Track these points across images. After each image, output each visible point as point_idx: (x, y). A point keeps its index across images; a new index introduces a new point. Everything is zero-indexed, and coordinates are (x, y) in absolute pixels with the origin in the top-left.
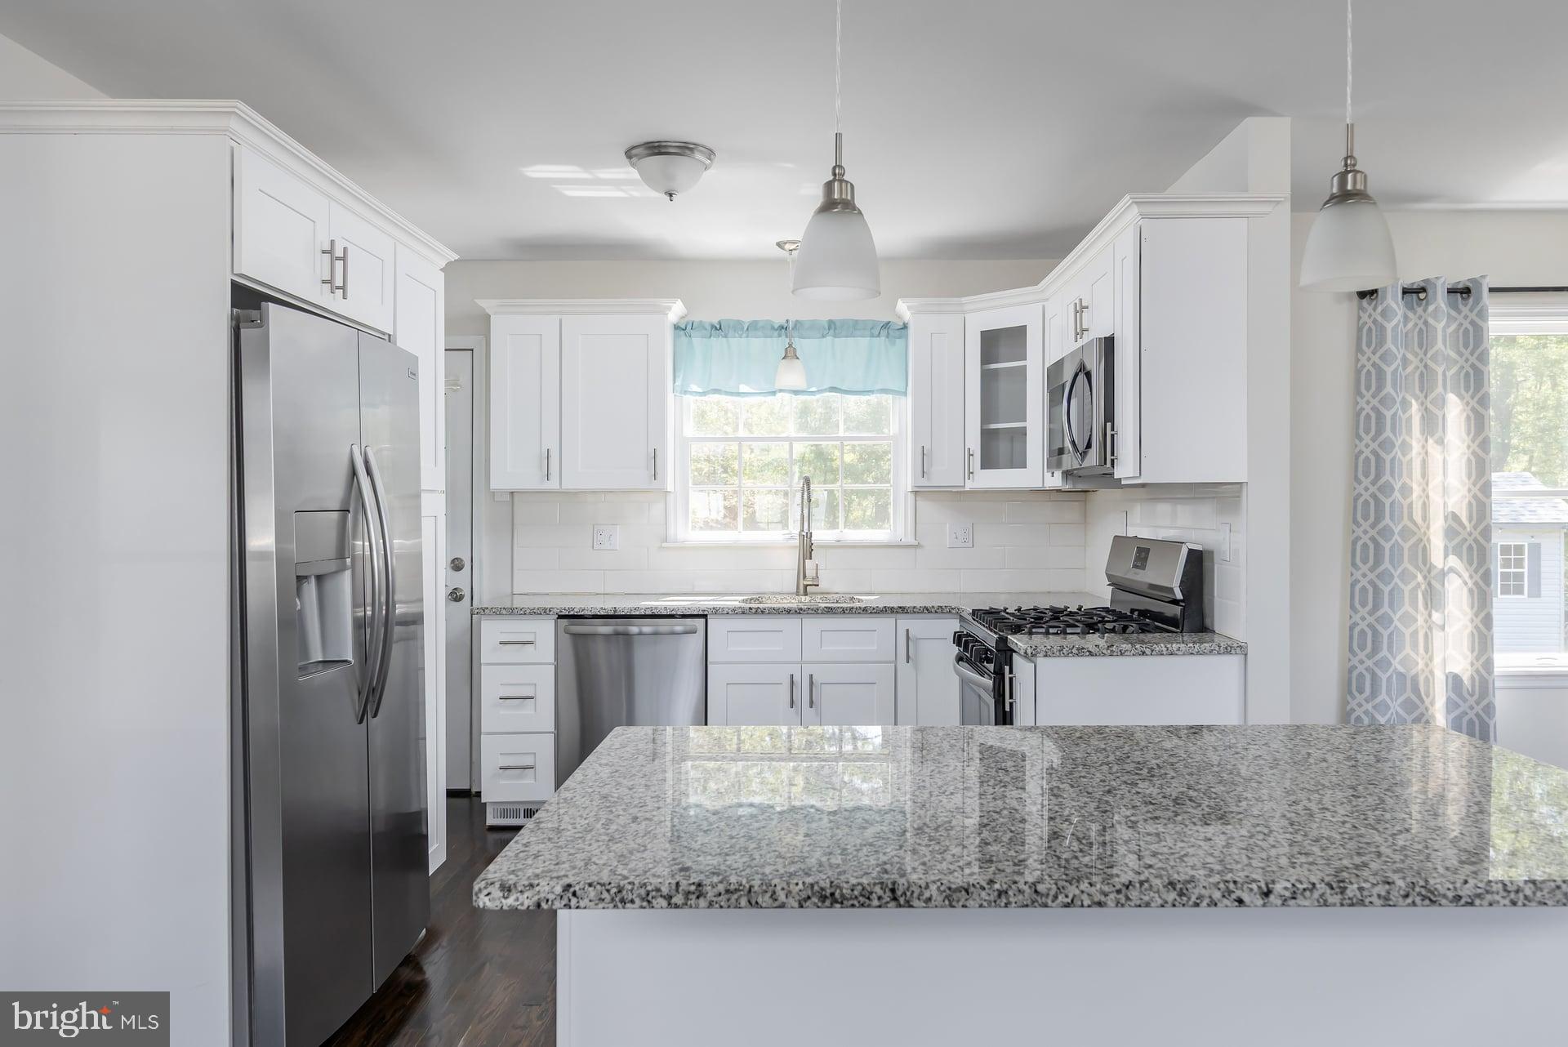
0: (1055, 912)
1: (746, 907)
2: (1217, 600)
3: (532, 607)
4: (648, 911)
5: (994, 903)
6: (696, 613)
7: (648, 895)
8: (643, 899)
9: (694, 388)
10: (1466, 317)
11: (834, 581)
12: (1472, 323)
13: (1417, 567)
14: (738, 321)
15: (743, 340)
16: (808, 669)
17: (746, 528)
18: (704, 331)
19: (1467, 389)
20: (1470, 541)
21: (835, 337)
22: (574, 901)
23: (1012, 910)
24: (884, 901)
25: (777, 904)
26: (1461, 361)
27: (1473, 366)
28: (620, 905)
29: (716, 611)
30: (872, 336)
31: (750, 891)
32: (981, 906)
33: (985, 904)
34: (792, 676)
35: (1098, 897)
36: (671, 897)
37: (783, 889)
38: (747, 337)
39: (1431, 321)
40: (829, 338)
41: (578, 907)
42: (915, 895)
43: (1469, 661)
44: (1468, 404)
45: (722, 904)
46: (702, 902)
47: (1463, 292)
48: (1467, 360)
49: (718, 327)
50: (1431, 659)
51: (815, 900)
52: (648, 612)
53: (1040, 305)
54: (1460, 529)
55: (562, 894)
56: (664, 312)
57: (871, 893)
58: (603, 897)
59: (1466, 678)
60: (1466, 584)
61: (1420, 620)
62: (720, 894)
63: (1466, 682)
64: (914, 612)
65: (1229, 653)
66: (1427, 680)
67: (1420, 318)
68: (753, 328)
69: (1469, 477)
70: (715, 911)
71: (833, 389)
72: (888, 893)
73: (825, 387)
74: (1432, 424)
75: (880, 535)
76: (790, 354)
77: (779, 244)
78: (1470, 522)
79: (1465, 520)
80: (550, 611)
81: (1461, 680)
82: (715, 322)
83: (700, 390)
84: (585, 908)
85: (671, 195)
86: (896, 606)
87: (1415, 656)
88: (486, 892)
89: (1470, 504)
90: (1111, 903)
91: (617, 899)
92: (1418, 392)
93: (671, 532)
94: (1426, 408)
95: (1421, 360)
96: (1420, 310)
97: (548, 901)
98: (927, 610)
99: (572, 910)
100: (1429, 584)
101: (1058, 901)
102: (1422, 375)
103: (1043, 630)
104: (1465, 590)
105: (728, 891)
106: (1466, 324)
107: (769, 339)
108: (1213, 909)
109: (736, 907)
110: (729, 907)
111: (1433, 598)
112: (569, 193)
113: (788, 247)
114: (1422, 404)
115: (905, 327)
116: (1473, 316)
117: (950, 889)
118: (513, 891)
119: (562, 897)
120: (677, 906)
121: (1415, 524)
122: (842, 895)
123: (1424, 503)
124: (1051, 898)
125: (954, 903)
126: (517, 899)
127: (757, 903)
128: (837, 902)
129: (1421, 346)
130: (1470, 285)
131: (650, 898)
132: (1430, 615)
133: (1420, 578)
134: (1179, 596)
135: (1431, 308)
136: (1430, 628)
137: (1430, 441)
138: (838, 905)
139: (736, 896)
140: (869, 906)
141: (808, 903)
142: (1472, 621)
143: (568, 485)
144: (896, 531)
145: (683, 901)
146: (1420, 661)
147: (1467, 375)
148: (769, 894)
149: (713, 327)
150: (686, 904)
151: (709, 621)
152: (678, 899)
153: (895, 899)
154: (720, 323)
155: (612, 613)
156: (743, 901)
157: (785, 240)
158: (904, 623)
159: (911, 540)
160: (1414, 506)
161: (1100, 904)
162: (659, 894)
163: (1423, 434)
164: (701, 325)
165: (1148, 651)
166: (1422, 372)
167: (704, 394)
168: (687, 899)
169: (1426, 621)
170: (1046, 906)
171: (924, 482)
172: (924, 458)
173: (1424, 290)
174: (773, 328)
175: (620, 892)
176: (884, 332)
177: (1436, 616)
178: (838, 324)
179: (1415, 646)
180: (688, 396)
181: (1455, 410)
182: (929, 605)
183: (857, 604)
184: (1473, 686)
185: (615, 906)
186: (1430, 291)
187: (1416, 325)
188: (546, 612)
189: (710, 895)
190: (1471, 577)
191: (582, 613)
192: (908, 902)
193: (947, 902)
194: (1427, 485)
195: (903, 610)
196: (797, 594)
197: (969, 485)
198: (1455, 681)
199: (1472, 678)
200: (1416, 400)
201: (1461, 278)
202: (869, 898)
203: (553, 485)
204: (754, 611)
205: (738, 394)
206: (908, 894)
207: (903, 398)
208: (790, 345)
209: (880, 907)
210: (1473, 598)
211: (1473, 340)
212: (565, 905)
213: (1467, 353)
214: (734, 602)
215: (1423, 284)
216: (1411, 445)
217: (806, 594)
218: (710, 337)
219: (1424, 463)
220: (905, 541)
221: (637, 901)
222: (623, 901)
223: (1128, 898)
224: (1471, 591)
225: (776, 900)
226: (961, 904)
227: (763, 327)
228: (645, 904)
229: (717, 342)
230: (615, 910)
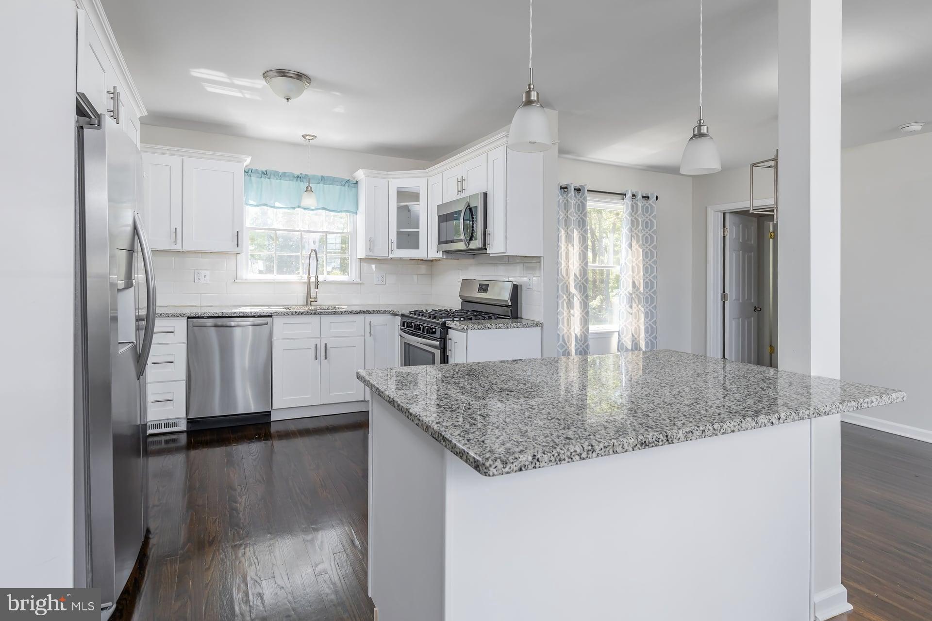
0: (720, 437)
1: (612, 454)
2: (523, 305)
3: (173, 312)
4: (571, 463)
5: (700, 437)
6: (267, 315)
7: (571, 455)
8: (569, 458)
9: (251, 202)
10: (579, 200)
11: (325, 299)
12: (581, 202)
13: (564, 293)
14: (276, 171)
15: (278, 181)
16: (324, 341)
17: (279, 273)
18: (258, 175)
19: (579, 227)
20: (580, 284)
21: (324, 184)
22: (538, 463)
23: (707, 438)
24: (664, 442)
25: (624, 450)
26: (577, 216)
27: (581, 218)
28: (559, 462)
29: (278, 314)
30: (341, 185)
31: (614, 445)
32: (697, 439)
33: (698, 438)
34: (316, 345)
35: (733, 428)
36: (581, 454)
37: (627, 442)
38: (280, 179)
39: (569, 200)
40: (321, 184)
41: (540, 467)
42: (675, 437)
43: (580, 329)
44: (579, 232)
45: (602, 454)
46: (594, 455)
47: (578, 190)
48: (579, 216)
49: (266, 173)
50: (570, 328)
51: (638, 446)
52: (242, 315)
53: (426, 179)
54: (564, 279)
55: (532, 461)
56: (242, 162)
57: (659, 439)
58: (551, 459)
59: (579, 335)
60: (579, 299)
61: (565, 314)
62: (601, 449)
63: (579, 336)
64: (374, 313)
65: (537, 326)
66: (568, 337)
67: (565, 198)
68: (283, 176)
69: (580, 259)
70: (600, 458)
71: (324, 209)
72: (665, 438)
73: (320, 207)
74: (569, 239)
75: (344, 278)
76: (309, 189)
77: (303, 136)
78: (580, 276)
79: (579, 277)
80: (184, 315)
81: (577, 336)
82: (264, 170)
83: (255, 204)
84: (543, 467)
85: (288, 99)
86: (365, 310)
87: (563, 327)
88: (494, 466)
89: (580, 270)
90: (736, 430)
91: (557, 460)
92: (564, 226)
93: (239, 274)
94: (568, 233)
95: (565, 215)
96: (565, 195)
97: (525, 466)
98: (379, 312)
99: (537, 469)
100: (569, 300)
101: (721, 432)
102: (566, 220)
103: (451, 319)
104: (579, 302)
105: (605, 447)
106: (579, 202)
107: (292, 182)
108: (765, 427)
109: (608, 455)
110: (605, 455)
111: (570, 305)
112: (209, 89)
113: (307, 137)
114: (566, 231)
115: (357, 183)
116: (581, 199)
117: (686, 432)
118: (508, 463)
119: (532, 462)
120: (584, 459)
121: (563, 277)
122: (649, 442)
123: (567, 269)
124: (718, 431)
125: (688, 439)
126: (510, 468)
127: (616, 451)
128: (647, 445)
129: (565, 209)
130: (581, 188)
131: (572, 457)
132: (570, 312)
133: (565, 297)
134: (510, 304)
135: (569, 195)
136: (570, 317)
137: (570, 245)
138: (647, 447)
139: (608, 449)
140: (658, 445)
141: (636, 448)
142: (581, 314)
143: (186, 248)
144: (351, 276)
145: (586, 456)
146: (565, 329)
147: (579, 221)
148: (621, 446)
149: (263, 173)
150: (588, 457)
151: (274, 319)
152: (584, 455)
153: (668, 440)
154: (266, 171)
155: (221, 315)
156: (611, 451)
157: (307, 134)
158: (369, 317)
159: (358, 280)
160: (563, 270)
161: (733, 431)
162: (576, 453)
163: (566, 243)
164: (257, 171)
165: (509, 327)
166: (565, 219)
167: (257, 206)
168: (588, 454)
169: (568, 314)
170: (717, 435)
171: (371, 254)
172: (371, 243)
173: (566, 188)
174: (294, 177)
175: (559, 455)
176: (347, 184)
177: (572, 312)
178: (325, 178)
179: (563, 323)
180: (248, 206)
181: (576, 235)
182: (380, 310)
183: (337, 310)
184: (581, 338)
185: (557, 464)
186: (569, 189)
187: (563, 201)
188: (181, 315)
189: (597, 451)
190: (581, 297)
191: (203, 316)
192: (672, 441)
193: (685, 439)
194: (568, 262)
195: (368, 312)
196: (307, 305)
197: (391, 256)
198: (576, 336)
199: (581, 335)
200: (564, 229)
201: (578, 185)
202: (658, 442)
203: (178, 247)
204: (297, 313)
205: (275, 207)
206: (672, 437)
207: (355, 215)
208: (309, 185)
209: (662, 445)
210: (581, 305)
211: (582, 208)
212: (533, 467)
213: (579, 213)
214: (281, 309)
215: (566, 186)
216: (561, 247)
217: (311, 305)
218: (261, 177)
219: (567, 254)
220: (355, 281)
221: (566, 459)
222: (560, 460)
223: (742, 427)
224: (581, 302)
225: (624, 448)
226: (690, 439)
227: (289, 176)
228: (570, 460)
229: (265, 181)
230: (557, 466)
